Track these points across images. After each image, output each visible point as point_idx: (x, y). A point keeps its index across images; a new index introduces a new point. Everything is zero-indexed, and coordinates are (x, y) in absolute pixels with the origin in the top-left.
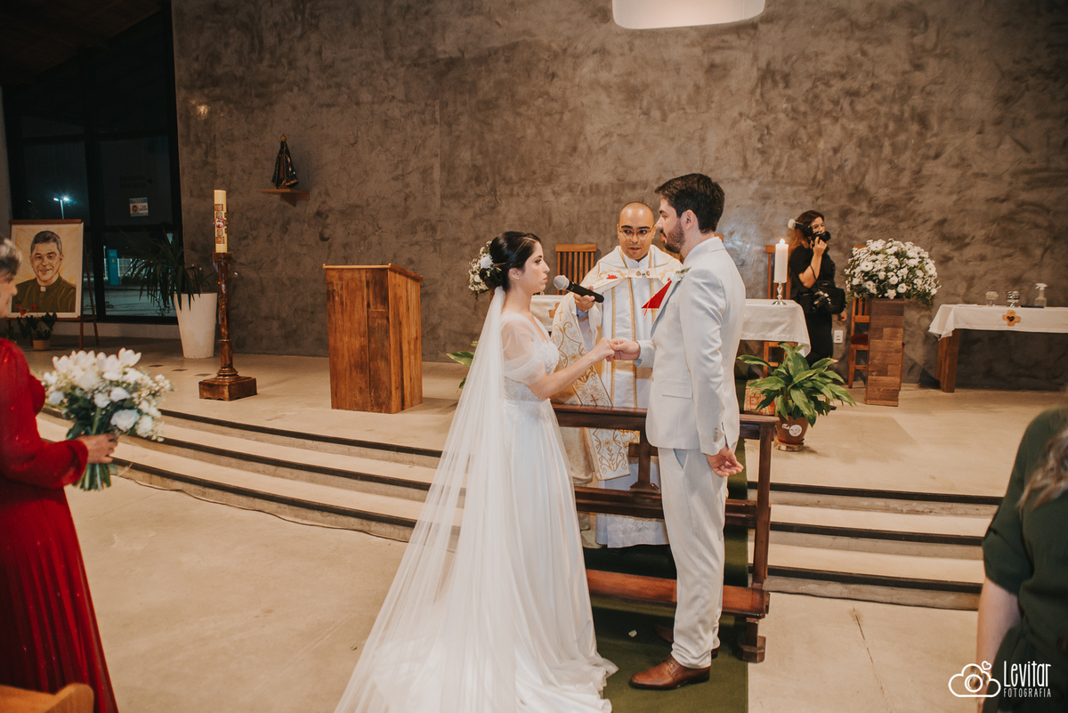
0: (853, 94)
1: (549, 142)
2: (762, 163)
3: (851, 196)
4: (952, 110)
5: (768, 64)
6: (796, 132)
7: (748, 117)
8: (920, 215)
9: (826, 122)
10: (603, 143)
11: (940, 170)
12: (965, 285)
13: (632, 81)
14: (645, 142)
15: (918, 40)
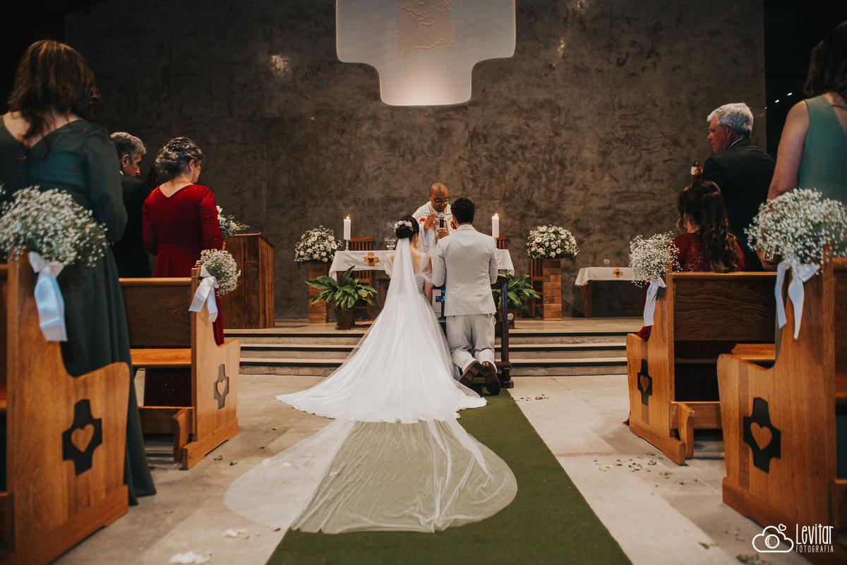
0: (523, 148)
1: (340, 172)
2: (474, 187)
3: (526, 206)
4: (577, 158)
5: (475, 129)
6: (492, 169)
7: (464, 159)
8: (565, 217)
9: (509, 163)
10: (376, 174)
11: (574, 191)
12: (592, 257)
13: (394, 136)
14: (402, 173)
15: (556, 120)
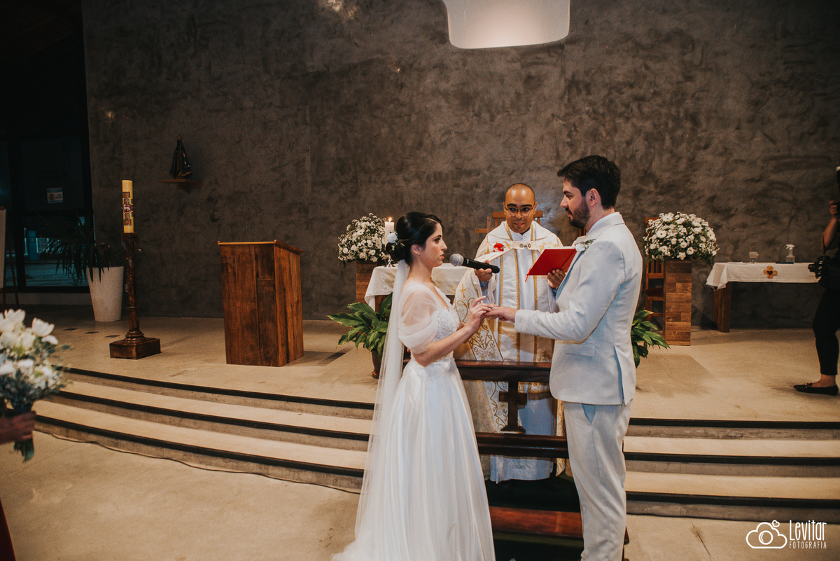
0: (640, 99)
1: (400, 139)
2: (571, 154)
3: (642, 179)
4: (716, 111)
5: (573, 76)
6: (597, 129)
7: (559, 117)
8: (695, 193)
9: (619, 121)
10: (444, 139)
11: (709, 158)
12: (732, 247)
13: (466, 90)
14: (477, 138)
15: (687, 58)
